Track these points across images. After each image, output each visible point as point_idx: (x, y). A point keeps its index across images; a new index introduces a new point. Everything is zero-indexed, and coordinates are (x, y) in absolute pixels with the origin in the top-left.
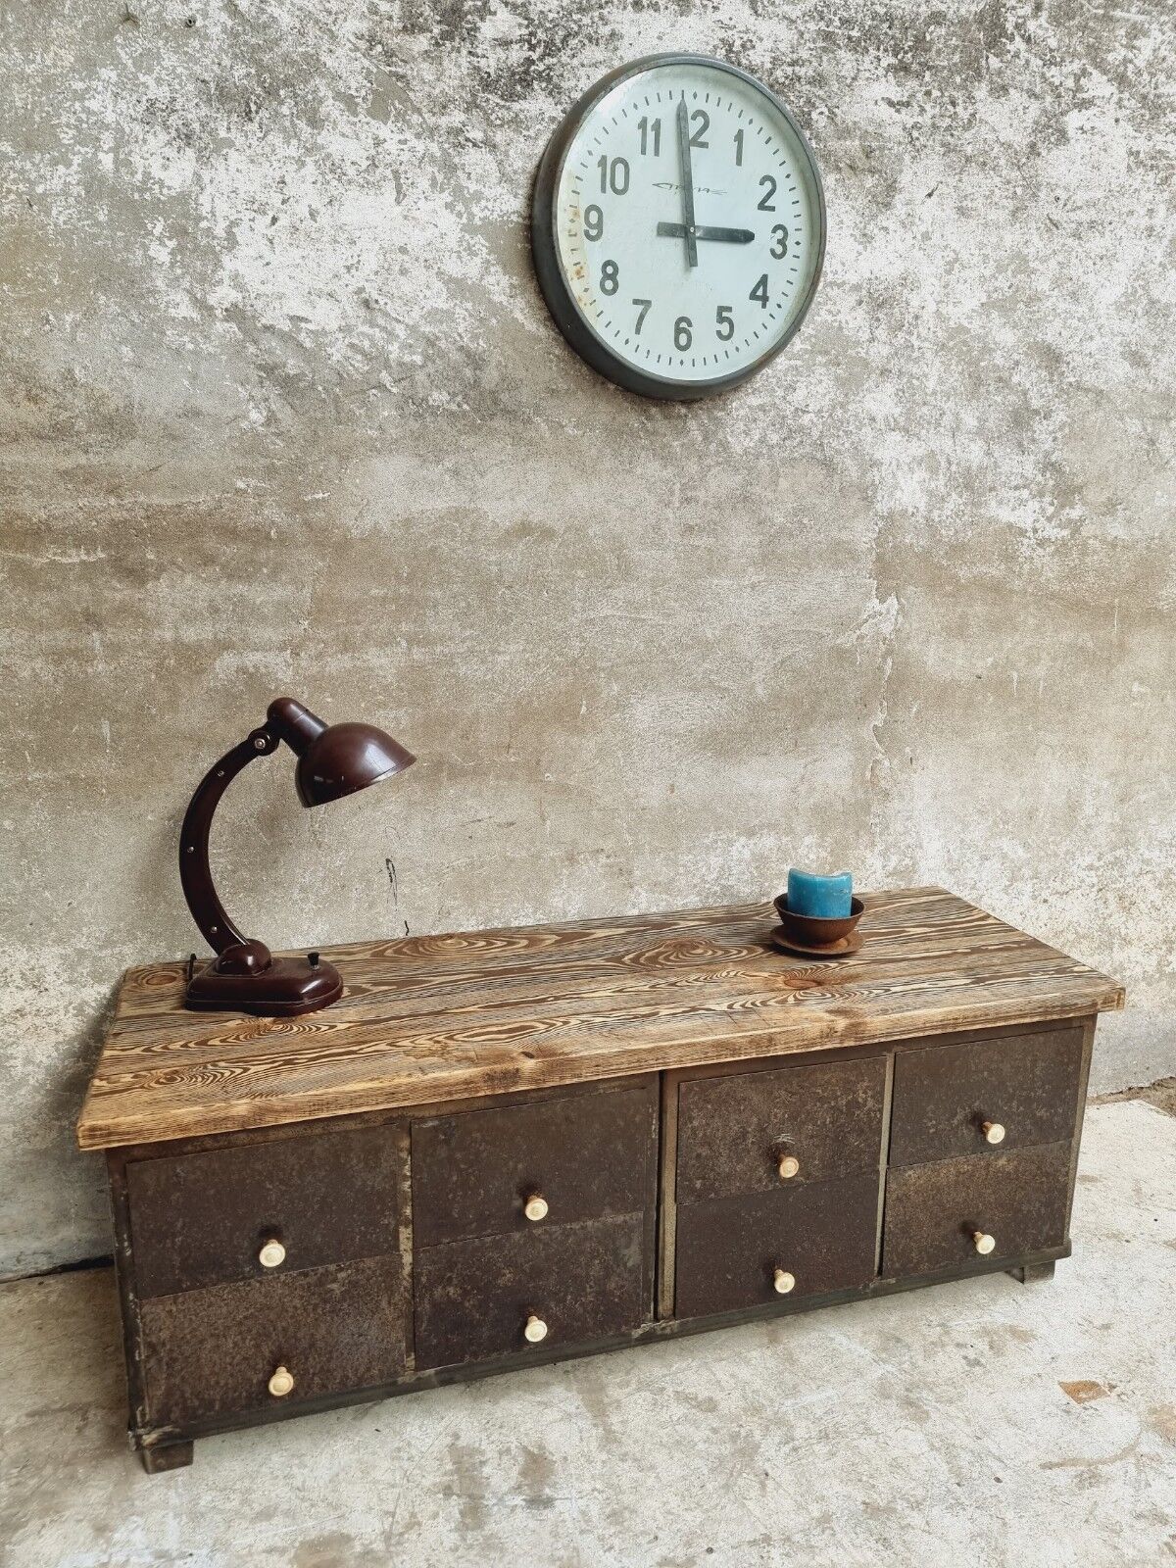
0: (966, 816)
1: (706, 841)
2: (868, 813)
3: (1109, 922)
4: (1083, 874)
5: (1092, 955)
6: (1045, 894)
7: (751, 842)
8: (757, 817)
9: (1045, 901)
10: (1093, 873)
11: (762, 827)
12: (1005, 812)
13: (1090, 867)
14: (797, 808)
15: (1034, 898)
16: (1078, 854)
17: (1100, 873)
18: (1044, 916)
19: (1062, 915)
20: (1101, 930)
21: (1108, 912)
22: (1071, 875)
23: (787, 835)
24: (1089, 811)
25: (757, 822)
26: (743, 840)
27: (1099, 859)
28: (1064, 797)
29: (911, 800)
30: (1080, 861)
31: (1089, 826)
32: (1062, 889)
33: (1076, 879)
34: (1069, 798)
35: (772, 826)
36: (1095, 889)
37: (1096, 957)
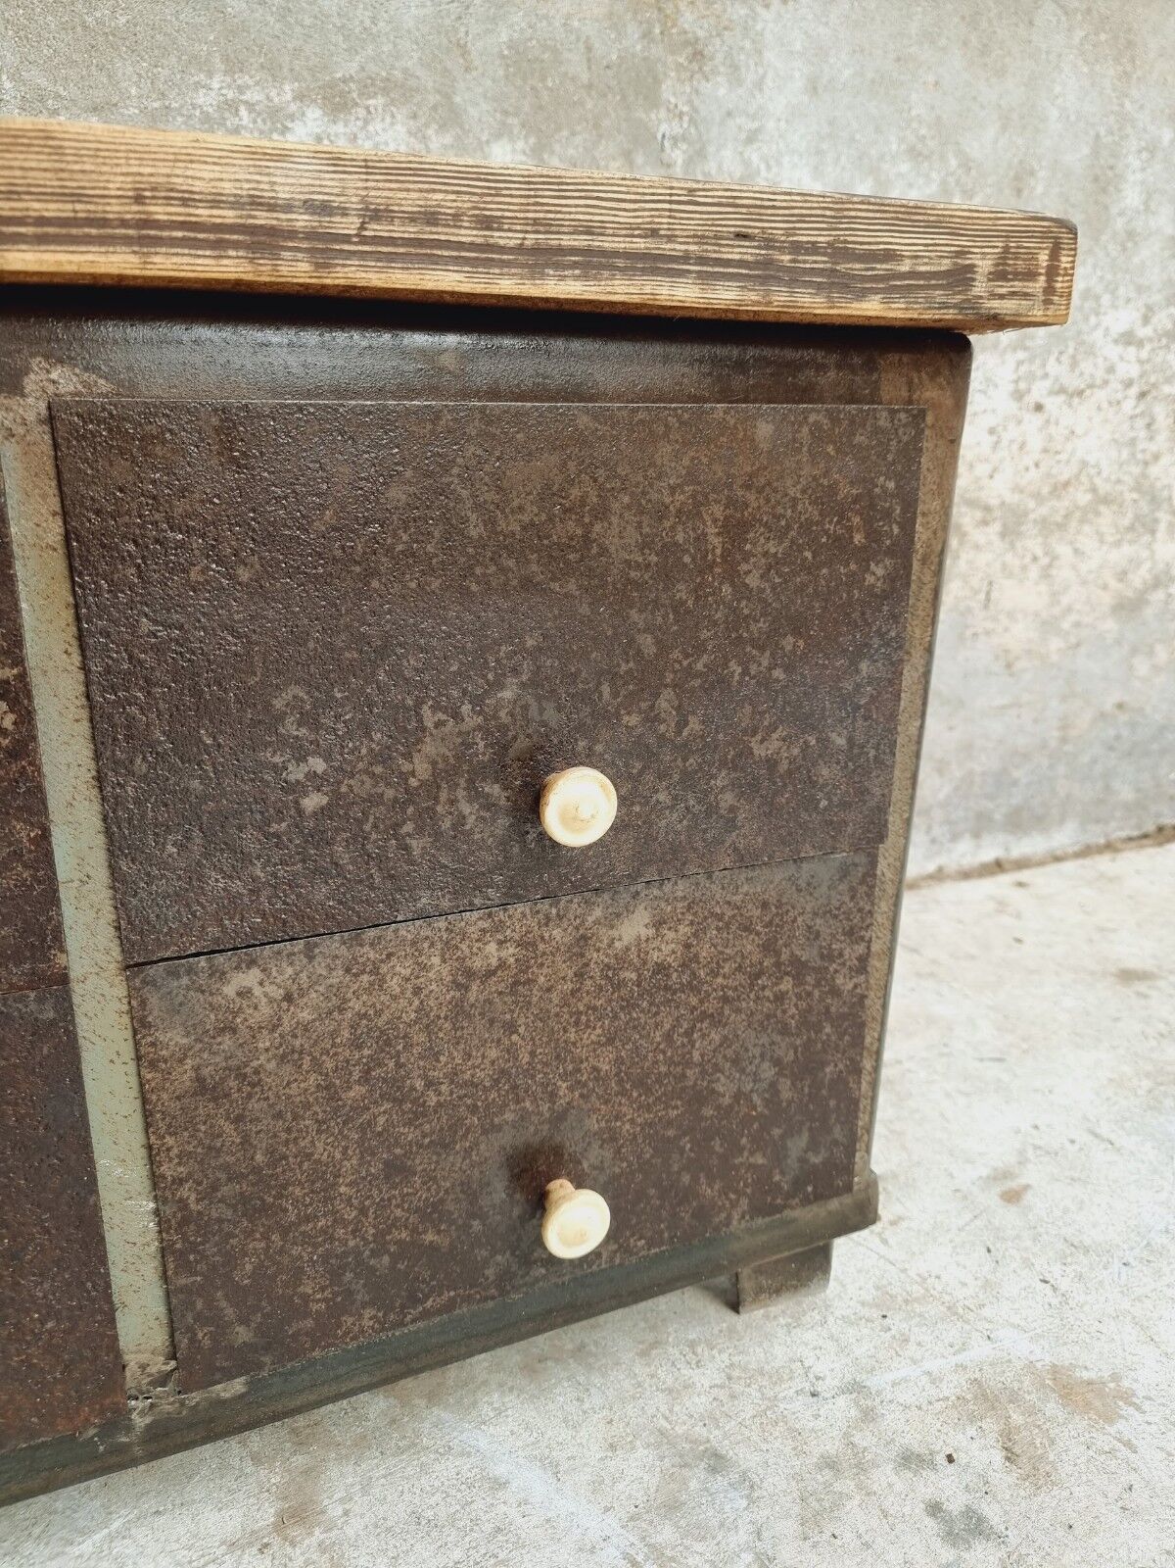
0: (882, 157)
1: (201, 98)
2: (653, 101)
3: (1154, 471)
4: (1113, 352)
5: (1118, 544)
6: (1039, 391)
7: (340, 128)
8: (352, 51)
9: (1039, 408)
10: (1132, 350)
11: (369, 86)
12: (966, 165)
13: (1128, 339)
14: (464, 51)
15: (1018, 395)
16: (1106, 299)
17: (1144, 354)
18: (1035, 443)
19: (1069, 447)
20: (1137, 488)
21: (1153, 447)
22: (1091, 352)
23: (443, 127)
24: (1132, 197)
25: (352, 68)
26: (314, 113)
27: (1146, 320)
28: (1086, 150)
29: (759, 85)
30: (1107, 320)
31: (1131, 235)
32: (1074, 382)
33: (1100, 360)
34: (1095, 153)
35: (397, 90)
36: (1134, 391)
37: (1127, 550)
